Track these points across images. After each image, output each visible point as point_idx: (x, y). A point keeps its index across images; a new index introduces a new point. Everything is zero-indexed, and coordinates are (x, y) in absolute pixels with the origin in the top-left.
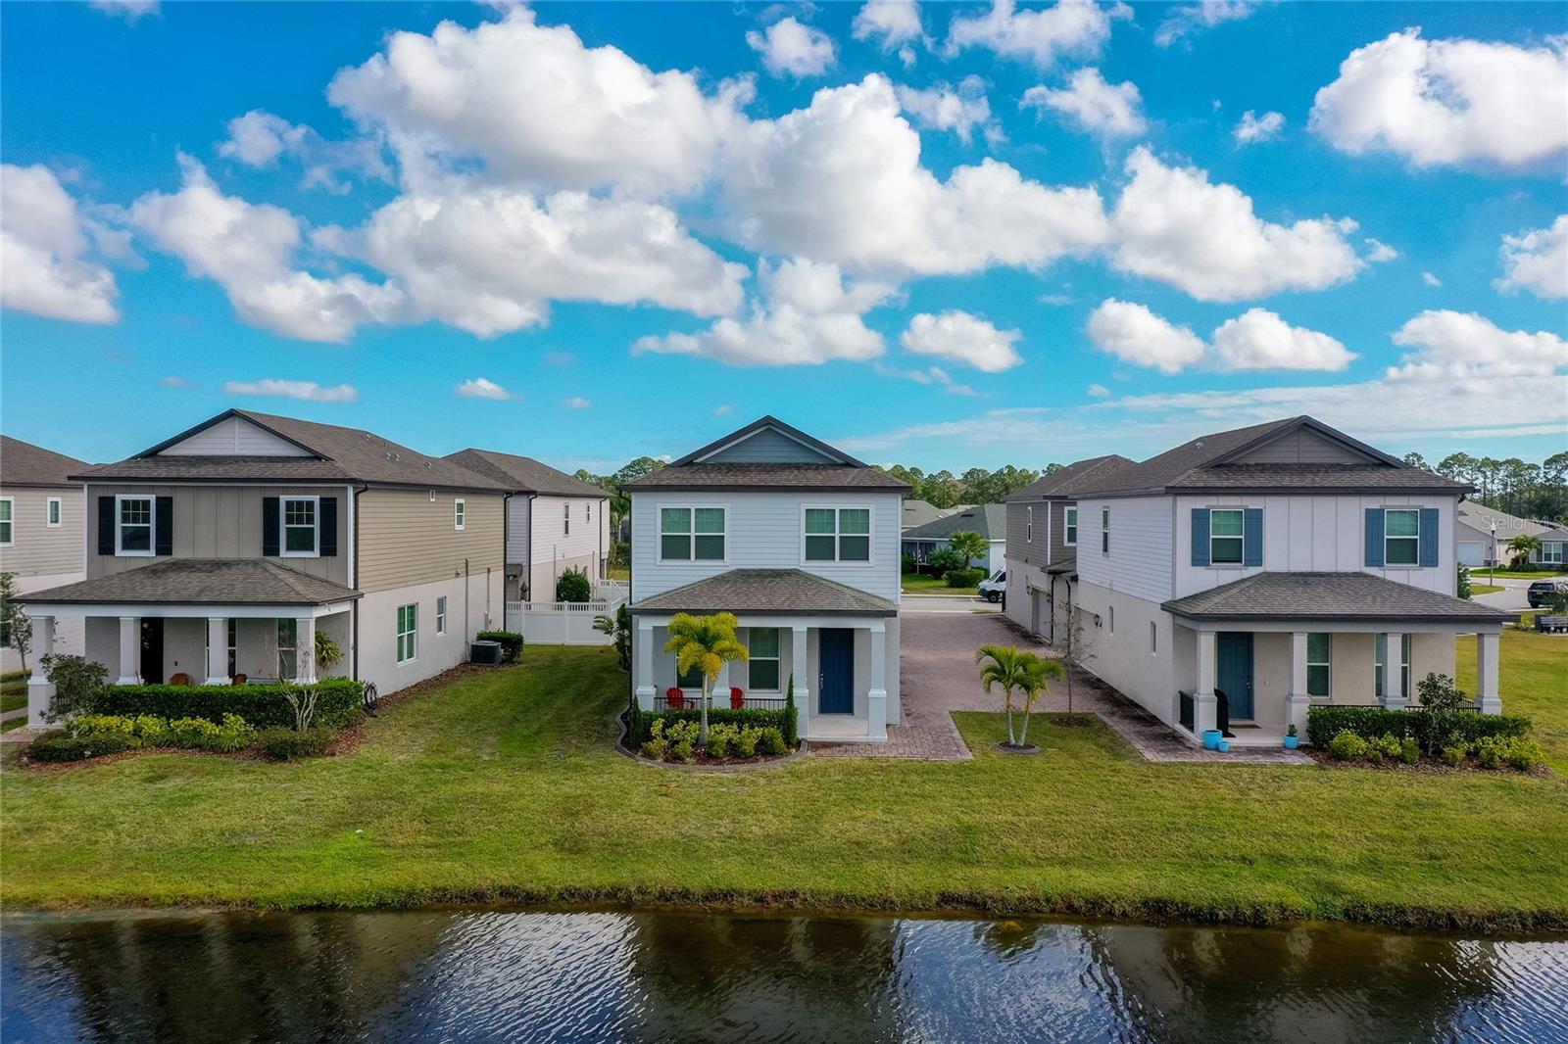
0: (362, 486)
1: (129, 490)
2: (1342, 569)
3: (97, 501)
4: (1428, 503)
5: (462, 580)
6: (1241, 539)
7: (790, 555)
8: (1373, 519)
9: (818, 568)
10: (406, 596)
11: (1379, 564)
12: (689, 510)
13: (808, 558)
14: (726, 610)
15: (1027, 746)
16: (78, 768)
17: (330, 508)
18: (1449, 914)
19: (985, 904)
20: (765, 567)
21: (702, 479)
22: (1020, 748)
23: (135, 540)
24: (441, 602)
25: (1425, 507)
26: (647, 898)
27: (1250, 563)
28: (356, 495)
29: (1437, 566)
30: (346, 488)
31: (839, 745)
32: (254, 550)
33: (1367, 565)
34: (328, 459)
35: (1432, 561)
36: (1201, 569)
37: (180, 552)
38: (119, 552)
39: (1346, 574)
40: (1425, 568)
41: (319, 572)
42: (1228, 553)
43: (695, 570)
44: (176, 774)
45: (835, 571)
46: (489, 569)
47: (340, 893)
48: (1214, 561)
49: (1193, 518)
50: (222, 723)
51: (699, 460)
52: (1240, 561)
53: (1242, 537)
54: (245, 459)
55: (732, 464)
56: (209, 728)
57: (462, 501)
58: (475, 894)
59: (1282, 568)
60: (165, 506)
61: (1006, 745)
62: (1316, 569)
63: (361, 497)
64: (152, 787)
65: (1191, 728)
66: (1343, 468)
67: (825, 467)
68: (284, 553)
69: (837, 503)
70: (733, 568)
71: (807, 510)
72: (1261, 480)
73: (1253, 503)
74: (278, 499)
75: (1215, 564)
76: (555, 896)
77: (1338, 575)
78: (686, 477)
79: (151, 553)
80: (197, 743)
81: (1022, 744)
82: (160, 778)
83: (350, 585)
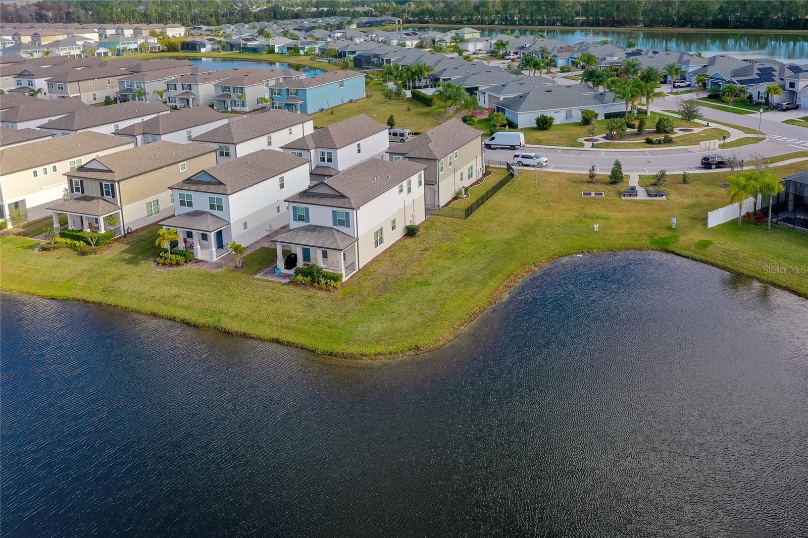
1: (75, 178)
2: (327, 226)
3: (69, 180)
4: (347, 210)
7: (206, 208)
8: (334, 214)
9: (212, 212)
10: (152, 198)
11: (336, 225)
12: (185, 194)
13: (211, 209)
14: (175, 227)
15: (242, 267)
16: (49, 253)
17: (112, 186)
20: (201, 210)
21: (188, 187)
23: (77, 190)
25: (346, 212)
27: (306, 222)
28: (118, 183)
30: (115, 182)
32: (99, 195)
33: (333, 225)
34: (114, 173)
35: (349, 226)
36: (296, 222)
37: (86, 194)
38: (75, 192)
40: (347, 228)
41: (113, 202)
43: (186, 209)
44: (63, 257)
45: (216, 212)
48: (298, 220)
49: (293, 208)
50: (80, 244)
51: (191, 179)
52: (304, 221)
53: (305, 215)
54: (98, 170)
56: (77, 244)
57: (185, 162)
59: (314, 224)
60: (81, 182)
61: (237, 266)
62: (322, 225)
63: (120, 183)
68: (105, 196)
69: (215, 197)
70: (194, 210)
71: (209, 197)
73: (307, 206)
74: (102, 183)
78: (185, 186)
79: (80, 193)
80: (74, 248)
81: (240, 266)
82: (60, 258)
83: (119, 205)
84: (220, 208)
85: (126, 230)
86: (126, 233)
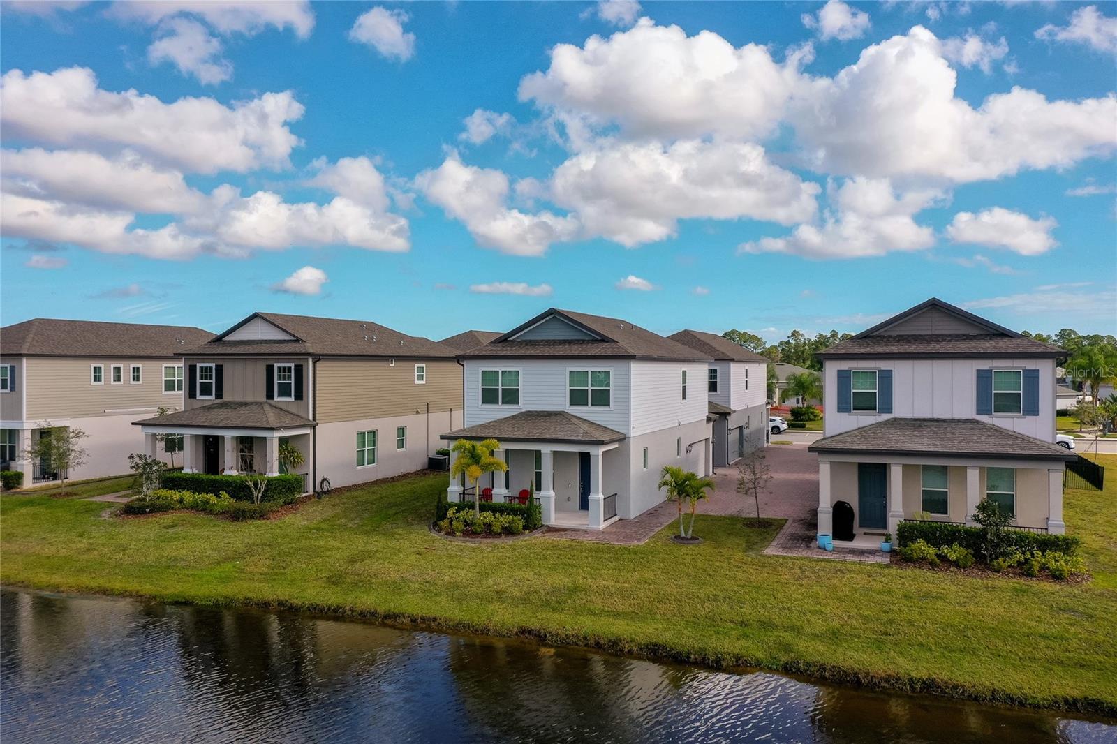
0: (317, 358)
1: (203, 361)
2: (957, 416)
3: (188, 367)
4: (1030, 365)
5: (423, 417)
6: (875, 393)
7: (560, 402)
8: (983, 379)
9: (578, 411)
10: (366, 425)
11: (988, 412)
12: (498, 371)
13: (572, 404)
14: (493, 438)
15: (693, 538)
16: (142, 519)
17: (299, 370)
18: (855, 674)
19: (546, 635)
20: (544, 410)
21: (508, 351)
22: (687, 539)
23: (206, 390)
24: (402, 431)
25: (1027, 368)
26: (354, 614)
27: (882, 411)
28: (315, 363)
29: (1038, 415)
30: (308, 359)
31: (565, 530)
32: (262, 396)
33: (977, 414)
34: (303, 341)
35: (1033, 410)
36: (845, 415)
37: (227, 398)
38: (199, 397)
39: (959, 421)
40: (1027, 417)
41: (293, 409)
42: (865, 403)
43: (501, 411)
44: (182, 525)
45: (587, 412)
46: (451, 409)
47: (198, 596)
48: (854, 409)
49: (838, 377)
50: (220, 497)
51: (511, 339)
52: (875, 410)
53: (877, 391)
54: (262, 342)
55: (531, 341)
56: (212, 498)
57: (424, 365)
58: (265, 603)
59: (909, 415)
60: (219, 369)
61: (678, 537)
62: (936, 416)
63: (318, 364)
64: (165, 530)
66: (967, 337)
67: (588, 342)
68: (276, 398)
69: (589, 367)
70: (524, 410)
71: (571, 372)
72: (895, 348)
73: (884, 365)
74: (273, 366)
75: (855, 411)
76: (305, 608)
77: (953, 421)
78: (499, 350)
79: (213, 397)
80: (204, 508)
81: (689, 537)
82: (173, 526)
83: (311, 418)
84: (602, 398)
85: (318, 481)
86: (318, 489)
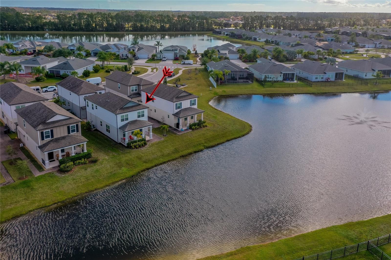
1: (46, 130)
2: (188, 107)
3: (41, 133)
4: (195, 99)
6: (180, 106)
7: (136, 118)
8: (191, 101)
12: (124, 115)
13: (138, 118)
15: (166, 135)
17: (77, 125)
20: (133, 120)
21: (125, 111)
23: (47, 137)
27: (181, 108)
32: (66, 134)
33: (190, 106)
34: (73, 118)
36: (176, 110)
37: (55, 137)
38: (45, 139)
40: (195, 105)
42: (179, 108)
43: (125, 122)
45: (141, 119)
54: (60, 120)
55: (126, 107)
59: (184, 108)
60: (52, 131)
61: (164, 135)
65: (179, 129)
66: (187, 95)
67: (137, 105)
68: (71, 133)
69: (141, 111)
70: (129, 121)
71: (137, 112)
72: (182, 99)
73: (181, 102)
74: (69, 126)
78: (123, 111)
79: (50, 138)
84: (143, 116)
